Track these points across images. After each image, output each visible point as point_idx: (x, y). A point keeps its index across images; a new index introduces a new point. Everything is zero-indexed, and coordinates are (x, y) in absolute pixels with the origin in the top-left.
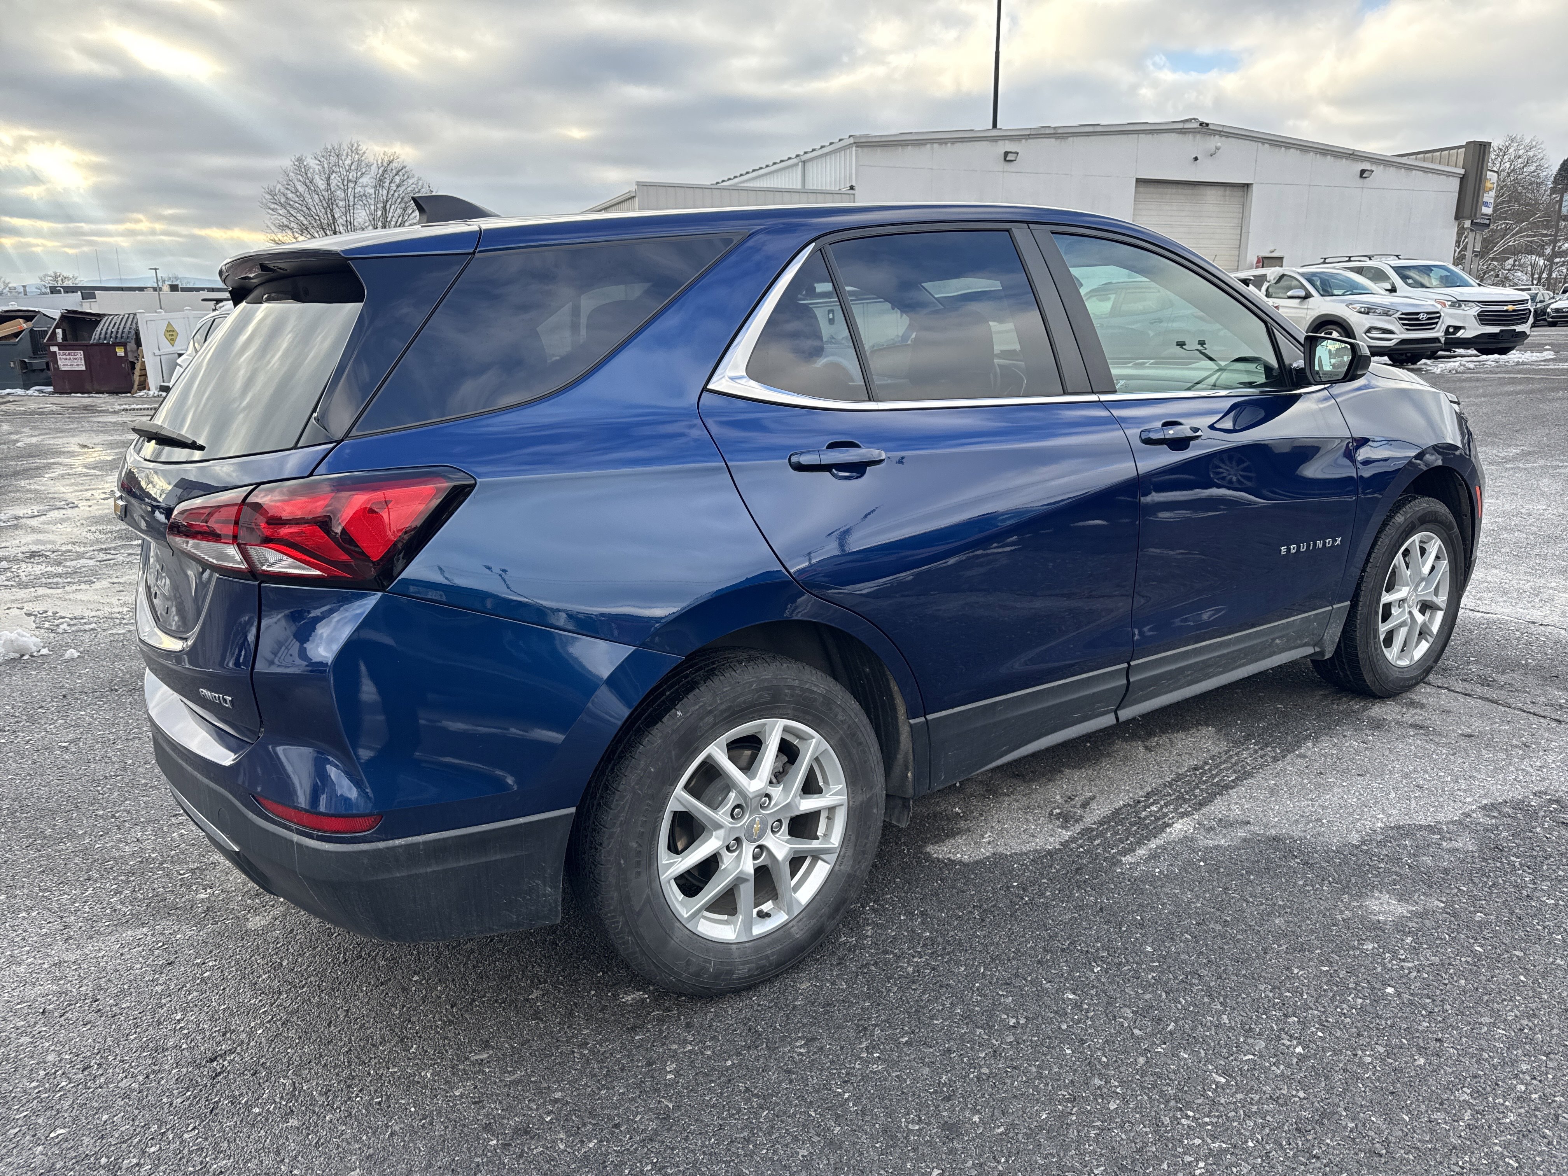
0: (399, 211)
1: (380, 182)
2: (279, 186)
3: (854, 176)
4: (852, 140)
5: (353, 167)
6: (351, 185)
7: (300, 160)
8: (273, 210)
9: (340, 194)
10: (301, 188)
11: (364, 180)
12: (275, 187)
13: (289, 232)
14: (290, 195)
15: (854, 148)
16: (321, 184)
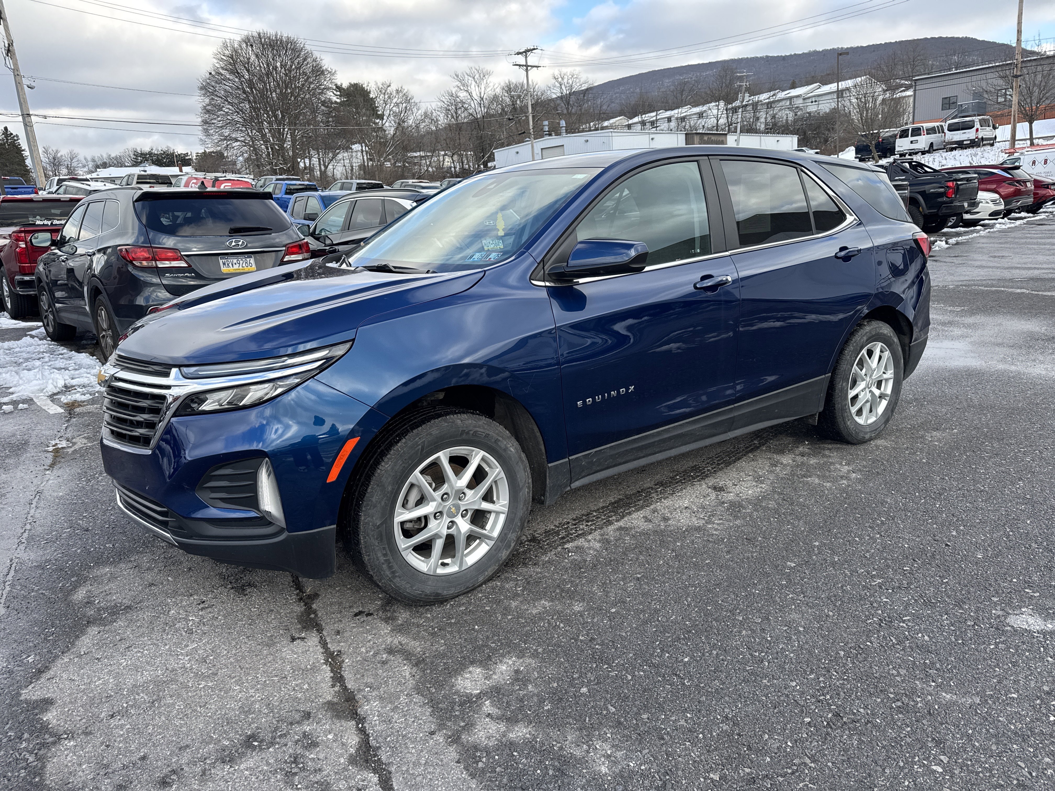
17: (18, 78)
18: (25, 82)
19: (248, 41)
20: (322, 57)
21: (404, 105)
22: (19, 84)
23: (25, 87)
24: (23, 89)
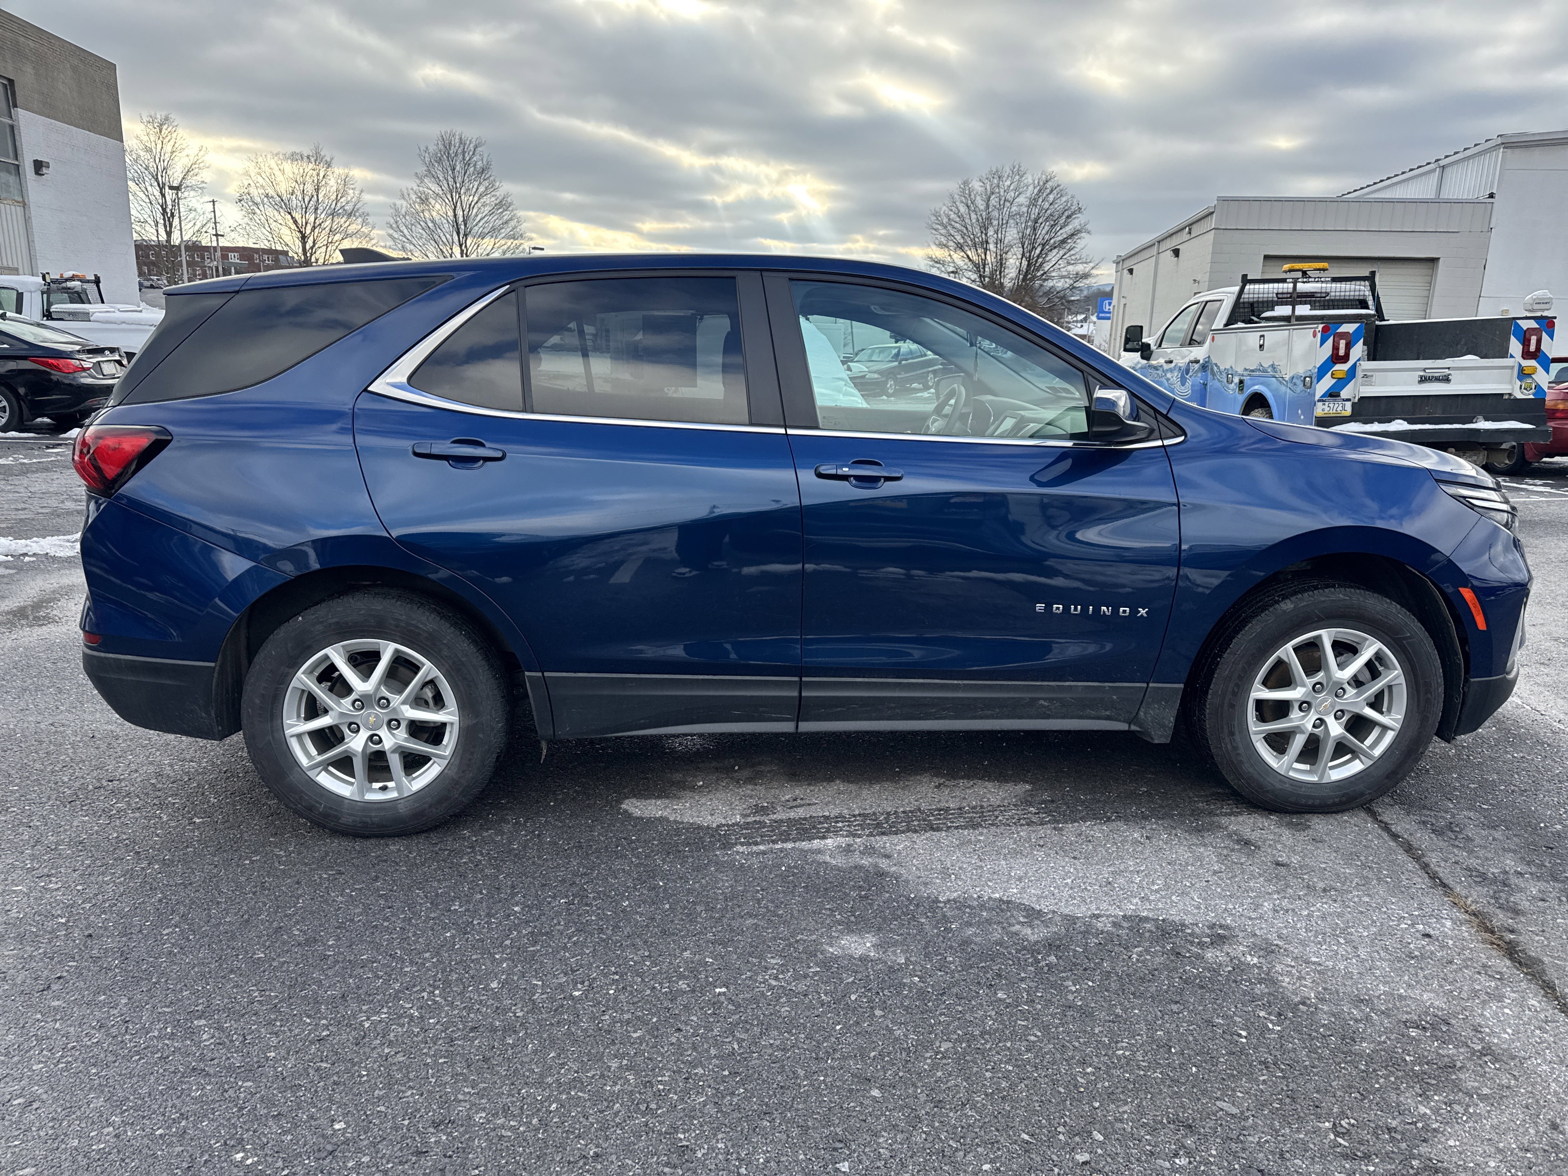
0: (1047, 228)
1: (1033, 202)
2: (944, 208)
3: (1496, 182)
4: (1500, 141)
5: (1012, 188)
6: (1008, 204)
7: (966, 183)
8: (936, 230)
9: (995, 214)
10: (963, 209)
11: (1022, 199)
12: (941, 209)
13: (946, 250)
14: (953, 216)
15: (1502, 150)
16: (980, 204)
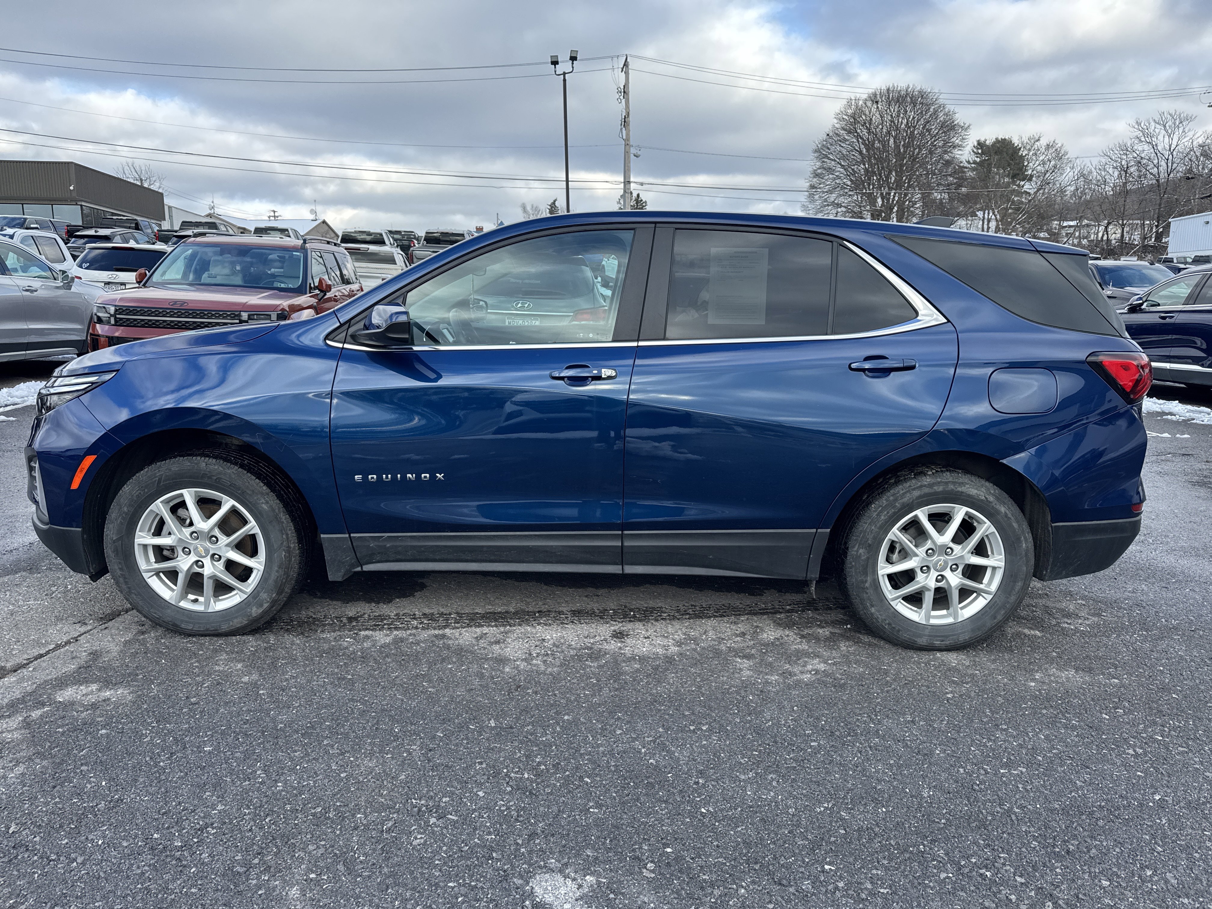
17: (627, 147)
18: (633, 151)
19: (874, 99)
20: (956, 111)
21: (1053, 163)
22: (627, 153)
23: (632, 156)
24: (629, 157)
